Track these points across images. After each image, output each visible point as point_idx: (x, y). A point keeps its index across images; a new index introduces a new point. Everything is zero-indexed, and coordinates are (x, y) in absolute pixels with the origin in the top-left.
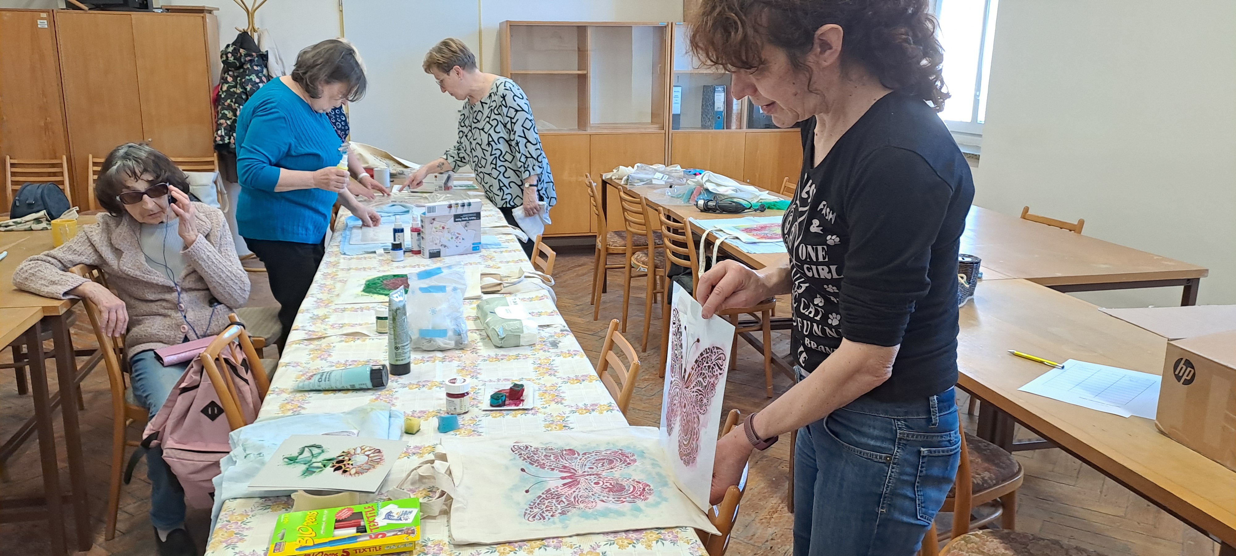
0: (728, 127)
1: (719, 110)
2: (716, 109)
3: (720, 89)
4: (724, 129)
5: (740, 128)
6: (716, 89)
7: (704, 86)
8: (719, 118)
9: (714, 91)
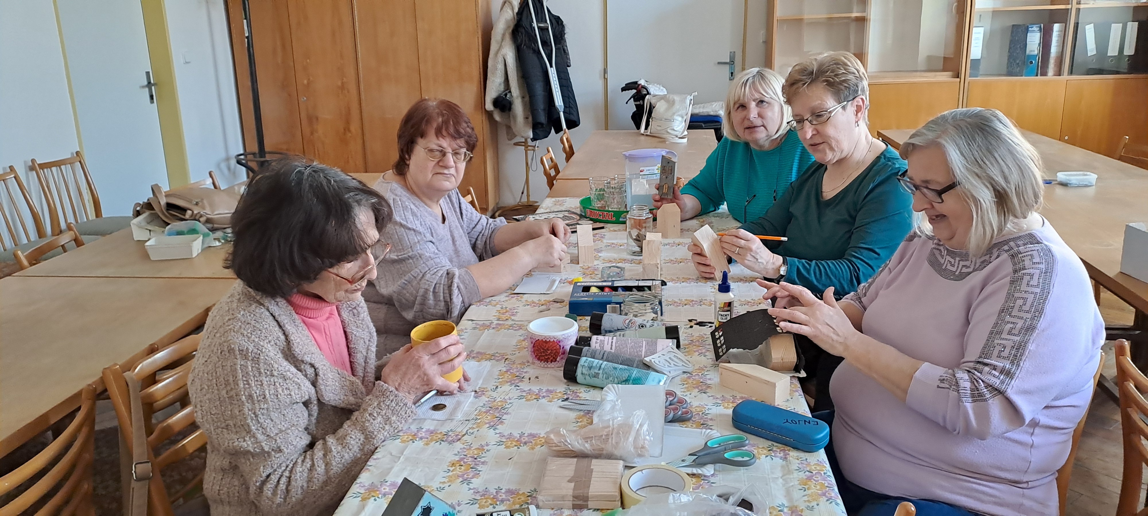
0: (1044, 74)
1: (1033, 53)
2: (1028, 52)
3: (1035, 28)
4: (1037, 75)
5: (1060, 75)
6: (1030, 29)
7: (1013, 25)
8: (1031, 63)
9: (1027, 30)
